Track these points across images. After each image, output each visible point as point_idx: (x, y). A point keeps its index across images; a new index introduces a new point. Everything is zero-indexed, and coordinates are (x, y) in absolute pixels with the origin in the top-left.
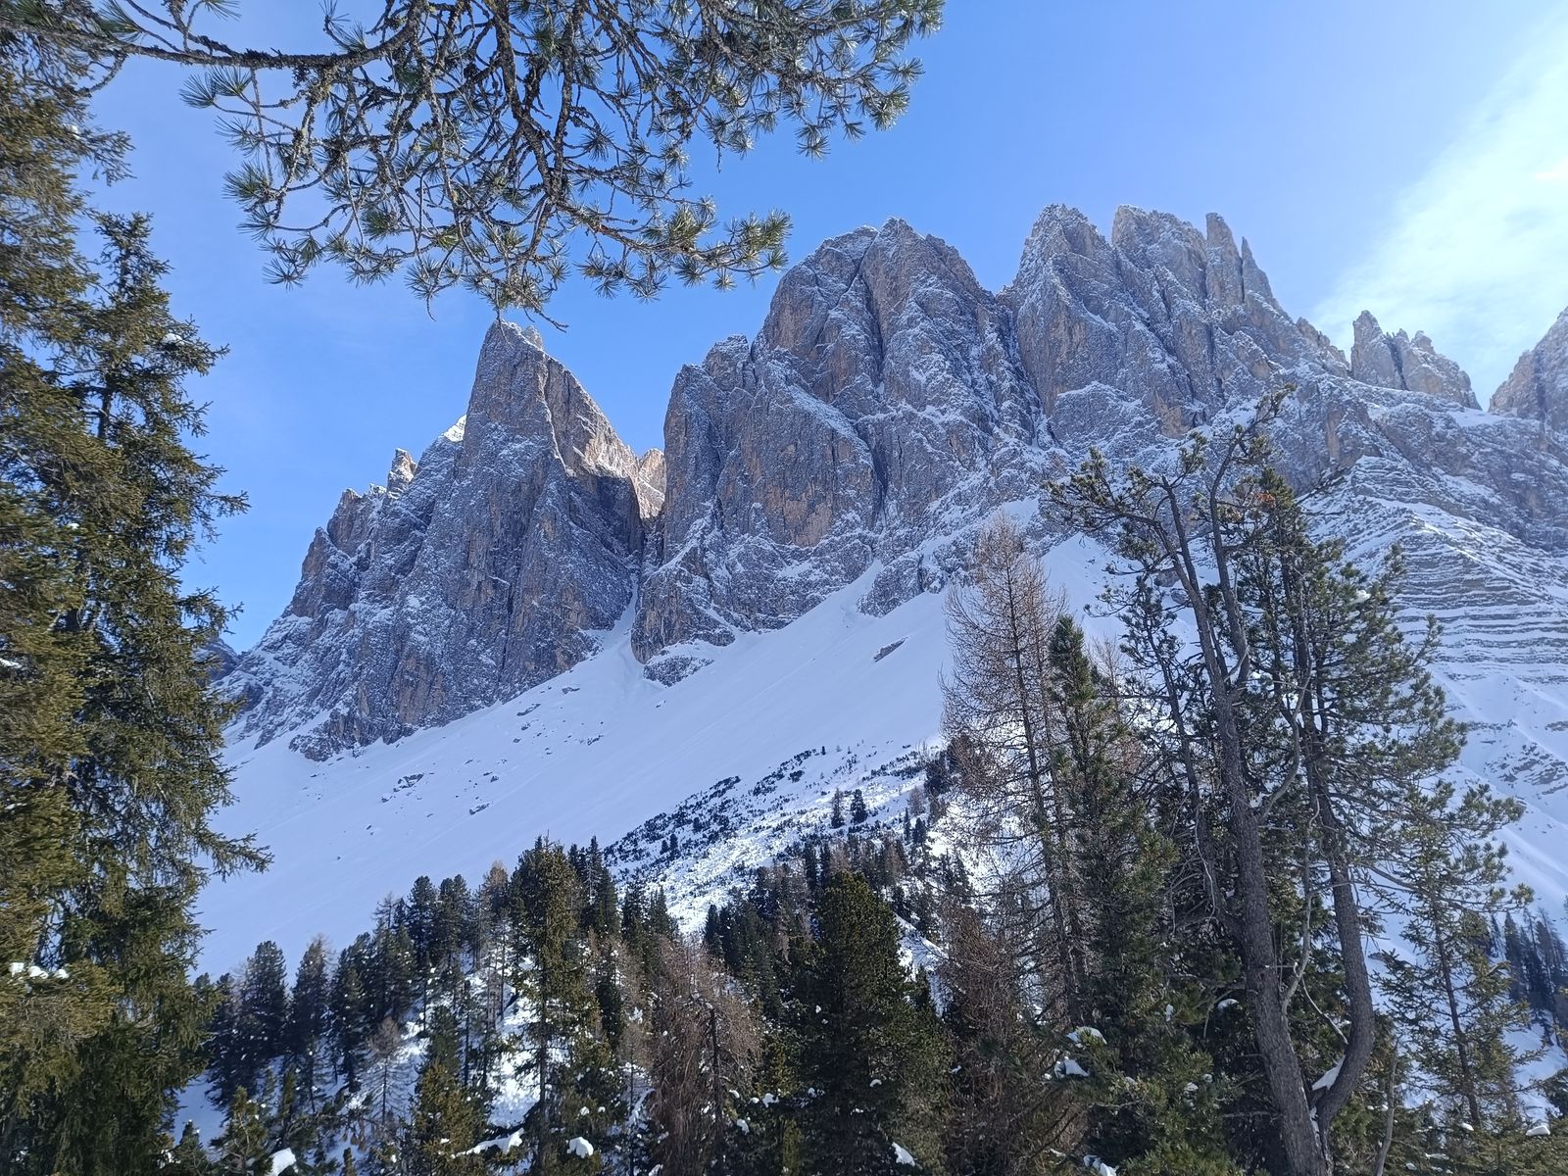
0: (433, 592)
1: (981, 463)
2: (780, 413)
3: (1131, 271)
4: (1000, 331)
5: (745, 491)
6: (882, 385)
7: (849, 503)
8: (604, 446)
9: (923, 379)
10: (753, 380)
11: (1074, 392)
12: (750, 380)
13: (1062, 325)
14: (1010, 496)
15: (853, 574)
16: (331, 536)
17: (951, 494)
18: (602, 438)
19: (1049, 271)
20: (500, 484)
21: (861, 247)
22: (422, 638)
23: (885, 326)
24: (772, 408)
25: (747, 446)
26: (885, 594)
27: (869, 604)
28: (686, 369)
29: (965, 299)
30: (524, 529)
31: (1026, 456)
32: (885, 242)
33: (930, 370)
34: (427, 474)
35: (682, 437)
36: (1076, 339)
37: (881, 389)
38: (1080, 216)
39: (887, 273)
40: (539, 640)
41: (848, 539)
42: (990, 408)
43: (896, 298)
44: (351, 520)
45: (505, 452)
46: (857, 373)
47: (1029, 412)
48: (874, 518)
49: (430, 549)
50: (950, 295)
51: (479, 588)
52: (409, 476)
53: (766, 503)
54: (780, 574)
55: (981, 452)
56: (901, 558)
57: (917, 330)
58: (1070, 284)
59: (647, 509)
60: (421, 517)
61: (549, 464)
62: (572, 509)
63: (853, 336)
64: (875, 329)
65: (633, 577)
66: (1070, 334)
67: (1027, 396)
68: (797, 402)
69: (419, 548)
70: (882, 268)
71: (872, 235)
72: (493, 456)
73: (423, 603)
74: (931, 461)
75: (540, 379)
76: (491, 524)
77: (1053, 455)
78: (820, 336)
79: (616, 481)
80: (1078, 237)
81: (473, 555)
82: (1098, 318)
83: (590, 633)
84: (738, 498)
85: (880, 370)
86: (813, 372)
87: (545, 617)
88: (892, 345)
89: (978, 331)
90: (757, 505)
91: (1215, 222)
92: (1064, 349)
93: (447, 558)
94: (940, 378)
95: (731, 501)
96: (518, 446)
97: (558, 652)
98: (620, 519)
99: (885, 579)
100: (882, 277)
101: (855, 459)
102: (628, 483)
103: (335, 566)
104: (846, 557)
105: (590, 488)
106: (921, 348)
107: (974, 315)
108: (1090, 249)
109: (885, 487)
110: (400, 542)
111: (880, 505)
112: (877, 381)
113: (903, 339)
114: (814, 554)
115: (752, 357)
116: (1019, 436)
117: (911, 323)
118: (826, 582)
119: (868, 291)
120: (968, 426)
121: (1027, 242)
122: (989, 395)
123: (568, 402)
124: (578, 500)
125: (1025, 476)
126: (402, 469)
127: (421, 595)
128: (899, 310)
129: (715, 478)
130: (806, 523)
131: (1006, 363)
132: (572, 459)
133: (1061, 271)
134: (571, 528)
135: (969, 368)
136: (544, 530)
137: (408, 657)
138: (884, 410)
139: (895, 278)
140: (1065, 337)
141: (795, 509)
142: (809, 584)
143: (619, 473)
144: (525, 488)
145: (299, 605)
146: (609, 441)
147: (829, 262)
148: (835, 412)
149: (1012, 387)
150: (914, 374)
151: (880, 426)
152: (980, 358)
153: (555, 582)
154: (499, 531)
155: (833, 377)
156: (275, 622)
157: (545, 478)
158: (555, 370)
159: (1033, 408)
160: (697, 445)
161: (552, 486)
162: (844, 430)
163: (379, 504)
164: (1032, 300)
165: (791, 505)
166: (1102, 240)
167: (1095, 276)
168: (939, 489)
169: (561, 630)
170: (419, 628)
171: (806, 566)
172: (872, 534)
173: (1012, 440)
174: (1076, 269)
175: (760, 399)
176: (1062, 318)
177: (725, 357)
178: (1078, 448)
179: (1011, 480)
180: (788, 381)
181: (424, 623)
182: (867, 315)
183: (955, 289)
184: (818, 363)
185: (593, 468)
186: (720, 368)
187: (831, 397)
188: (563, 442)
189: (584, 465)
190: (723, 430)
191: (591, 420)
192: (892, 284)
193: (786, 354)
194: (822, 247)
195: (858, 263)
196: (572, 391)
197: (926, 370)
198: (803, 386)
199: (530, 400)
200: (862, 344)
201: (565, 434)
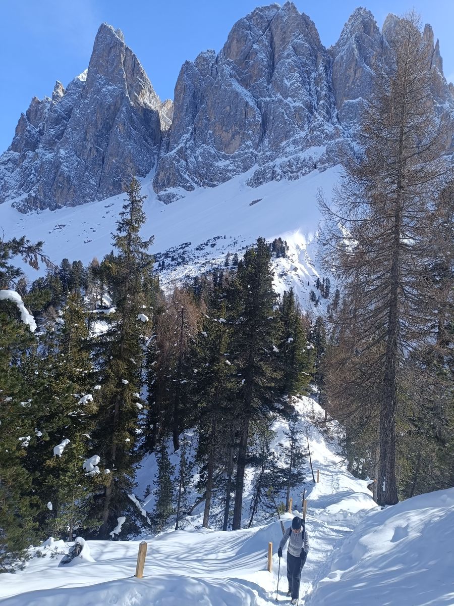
0: (71, 149)
1: (306, 127)
2: (225, 90)
3: (387, 47)
4: (325, 67)
5: (206, 124)
6: (271, 85)
7: (249, 137)
8: (148, 94)
9: (289, 84)
10: (215, 73)
11: (351, 101)
12: (214, 73)
13: (352, 69)
14: (315, 144)
15: (246, 169)
16: (28, 118)
17: (291, 139)
18: (147, 90)
19: (352, 40)
20: (101, 104)
21: (272, 14)
22: (65, 168)
23: (276, 56)
24: (222, 88)
25: (209, 104)
26: (258, 179)
27: (251, 182)
28: (187, 62)
29: (313, 49)
30: (111, 128)
31: (325, 127)
32: (283, 13)
33: (292, 81)
34: (70, 95)
35: (182, 95)
36: (356, 76)
37: (270, 86)
38: (371, 15)
39: (282, 29)
40: (114, 177)
41: (246, 153)
42: (314, 103)
43: (283, 43)
44: (36, 111)
45: (104, 90)
46: (261, 77)
47: (330, 107)
48: (258, 146)
49: (70, 129)
50: (307, 45)
51: (90, 150)
52: (62, 94)
53: (214, 131)
54: (216, 164)
55: (307, 122)
56: (266, 165)
57: (290, 60)
58: (360, 50)
59: (164, 127)
60: (66, 114)
61: (123, 98)
62: (132, 121)
63: (262, 59)
64: (272, 57)
65: (156, 156)
66: (355, 73)
67: (331, 99)
68: (233, 86)
69: (65, 129)
70: (280, 26)
71: (278, 8)
72: (99, 90)
73: (66, 154)
74: (286, 123)
75: (122, 56)
76: (96, 122)
77: (337, 128)
78: (247, 56)
79: (152, 111)
80: (368, 25)
81: (88, 135)
82: (368, 67)
83: (136, 177)
84: (203, 128)
85: (271, 78)
86: (242, 73)
87: (118, 167)
88: (278, 66)
89: (316, 65)
90: (210, 132)
91: (428, 28)
92: (351, 80)
93: (77, 135)
94: (296, 85)
95: (200, 128)
96: (110, 88)
97: (122, 183)
98: (152, 129)
99: (259, 172)
100: (279, 32)
101: (254, 117)
102: (157, 113)
103: (29, 131)
104: (244, 161)
105: (140, 113)
106: (290, 69)
107: (316, 57)
108: (372, 33)
109: (265, 132)
110: (57, 125)
111: (261, 140)
112: (269, 82)
113: (283, 64)
114: (232, 158)
115: (217, 62)
116: (324, 117)
117: (288, 56)
118: (235, 171)
119: (272, 37)
120: (304, 109)
121: (346, 25)
122: (315, 97)
123: (133, 70)
124: (135, 117)
125: (323, 136)
126: (59, 91)
127: (66, 149)
128: (284, 49)
129: (194, 116)
130: (230, 143)
131: (325, 83)
132: (134, 98)
133: (358, 41)
134: (131, 130)
135: (309, 83)
136: (119, 129)
137: (60, 176)
138: (270, 96)
139: (285, 33)
140: (353, 74)
141: (226, 136)
142: (228, 170)
143: (153, 108)
144: (112, 108)
145: (14, 147)
146: (150, 92)
147: (257, 19)
148: (249, 94)
149: (326, 94)
150: (286, 81)
151: (267, 103)
152: (315, 79)
153: (123, 153)
154: (100, 126)
155: (251, 77)
156: (4, 153)
157: (121, 104)
158: (129, 53)
159: (333, 106)
160: (188, 100)
161: (124, 109)
162: (252, 104)
163: (48, 106)
164: (342, 54)
165: (224, 134)
166: (378, 29)
167: (371, 47)
168: (287, 136)
169: (124, 174)
170: (64, 164)
171: (227, 162)
172: (256, 153)
173: (321, 119)
174: (364, 42)
175: (218, 83)
176: (353, 65)
177: (205, 59)
178: (347, 127)
179: (317, 137)
180: (231, 76)
181: (67, 162)
182: (269, 49)
183: (310, 43)
184: (245, 69)
185: (142, 103)
186: (202, 65)
187: (248, 86)
188: (130, 89)
189: (138, 101)
190: (200, 95)
191: (143, 80)
192: (283, 35)
193: (231, 62)
194: (255, 11)
195: (269, 22)
196: (136, 65)
197: (291, 80)
198: (237, 79)
199: (117, 66)
200: (265, 63)
201: (131, 85)
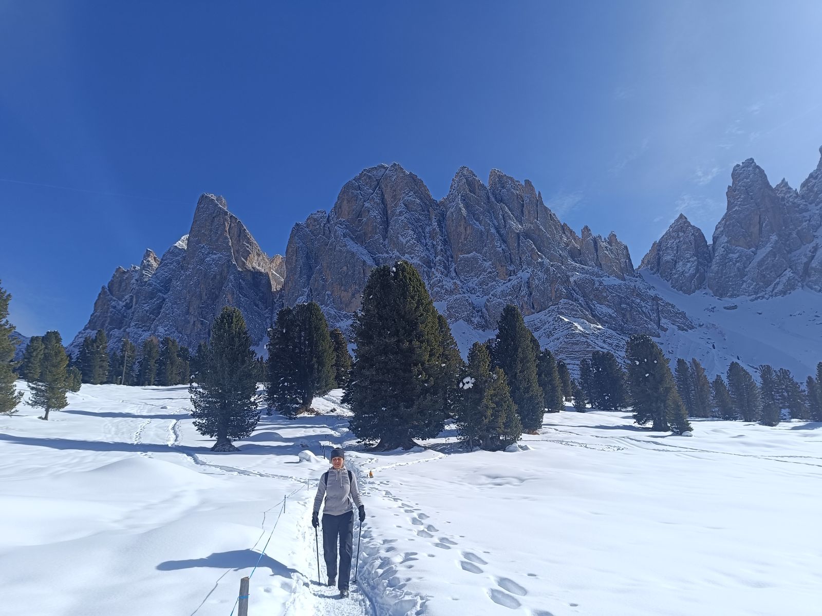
0: (171, 325)
2: (340, 251)
4: (439, 221)
5: (323, 285)
6: (387, 240)
8: (256, 258)
9: (404, 241)
10: (328, 232)
11: (466, 255)
13: (462, 226)
14: (436, 300)
16: (109, 290)
18: (255, 254)
19: (459, 200)
20: (205, 274)
21: (380, 174)
23: (389, 212)
24: (337, 249)
25: (325, 265)
28: (297, 225)
29: (425, 204)
30: (217, 297)
31: (444, 283)
32: (391, 173)
34: (166, 265)
35: (294, 257)
36: (468, 232)
37: (386, 242)
38: (474, 175)
39: (391, 188)
42: (432, 257)
43: (395, 200)
44: (121, 282)
45: (208, 259)
46: (376, 233)
47: (448, 262)
49: (169, 304)
50: (418, 201)
51: (194, 324)
53: (333, 292)
54: (338, 325)
55: (427, 278)
57: (403, 218)
58: (467, 207)
59: (275, 287)
61: (230, 266)
62: (240, 288)
63: (375, 216)
64: (385, 212)
65: (268, 320)
66: (466, 230)
67: (447, 254)
68: (348, 247)
69: (163, 302)
70: (389, 185)
71: (386, 169)
72: (202, 261)
73: (166, 331)
75: (226, 224)
76: (201, 294)
77: (455, 283)
78: (360, 215)
79: (261, 274)
80: (472, 184)
81: (191, 308)
82: (477, 223)
84: (320, 288)
85: (387, 232)
86: (356, 231)
88: (392, 222)
89: (430, 219)
90: (329, 292)
91: (528, 182)
92: (463, 237)
93: (178, 309)
94: (411, 242)
95: (316, 289)
96: (215, 256)
98: (262, 292)
100: (389, 190)
102: (267, 275)
103: (114, 307)
105: (249, 278)
106: (404, 227)
107: (428, 211)
108: (477, 190)
112: (385, 238)
113: (396, 221)
115: (328, 221)
116: (442, 273)
117: (401, 213)
119: (383, 195)
121: (453, 180)
122: (432, 251)
123: (239, 236)
124: (243, 283)
125: (443, 291)
126: (150, 259)
127: (165, 326)
128: (396, 205)
129: (309, 278)
130: (350, 302)
131: (440, 237)
132: (241, 264)
133: (464, 200)
134: (240, 297)
135: (425, 237)
136: (227, 298)
138: (387, 253)
139: (395, 191)
140: (463, 231)
141: (346, 296)
143: (263, 271)
144: (218, 277)
145: (92, 324)
146: (259, 255)
147: (365, 180)
148: (365, 252)
149: (441, 249)
150: (401, 238)
151: (385, 260)
152: (430, 233)
154: (204, 297)
155: (365, 234)
156: (80, 333)
157: (228, 273)
158: (233, 221)
159: (450, 259)
160: (301, 262)
161: (232, 277)
162: (369, 261)
163: (136, 276)
165: (344, 294)
166: (483, 186)
167: (478, 204)
171: (350, 321)
173: (439, 275)
174: (470, 200)
175: (331, 244)
176: (463, 223)
177: (315, 220)
178: (466, 280)
179: (437, 293)
180: (345, 236)
182: (382, 206)
183: (421, 199)
184: (358, 227)
185: (251, 268)
186: (313, 225)
187: (364, 243)
188: (237, 255)
189: (246, 267)
190: (313, 255)
191: (251, 245)
192: (393, 193)
193: (344, 221)
194: (363, 172)
195: (378, 181)
196: (241, 231)
197: (406, 237)
198: (352, 238)
199: (221, 234)
200: (379, 220)
201: (238, 251)
